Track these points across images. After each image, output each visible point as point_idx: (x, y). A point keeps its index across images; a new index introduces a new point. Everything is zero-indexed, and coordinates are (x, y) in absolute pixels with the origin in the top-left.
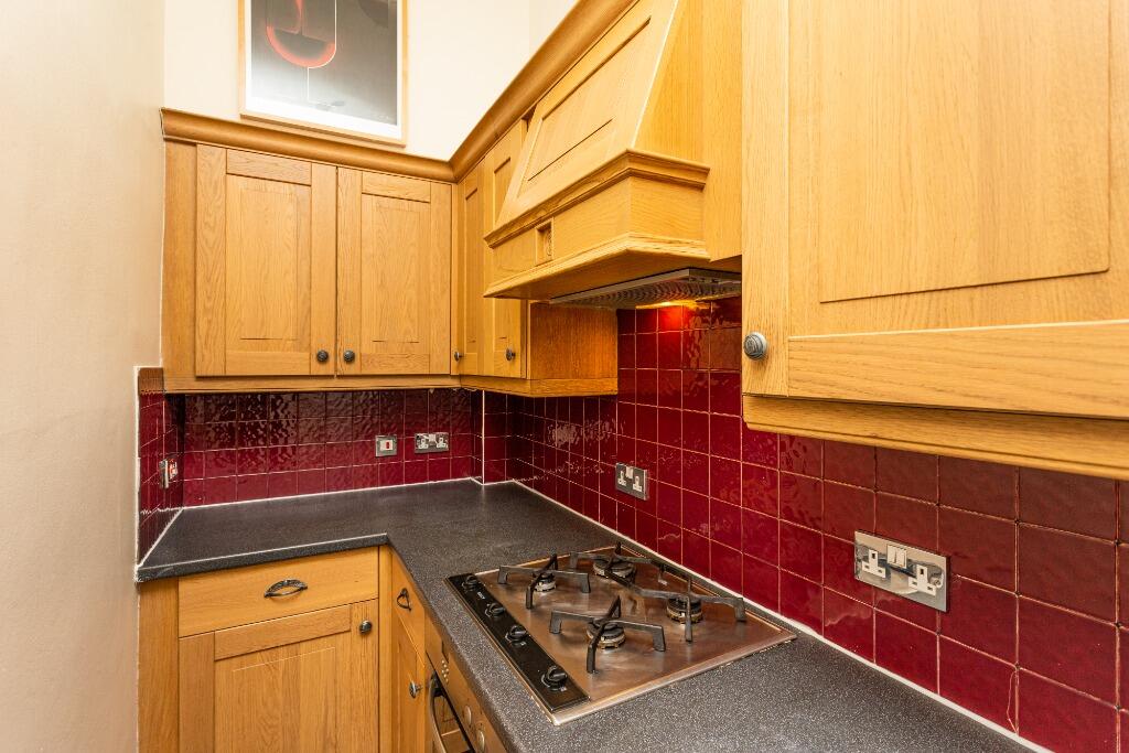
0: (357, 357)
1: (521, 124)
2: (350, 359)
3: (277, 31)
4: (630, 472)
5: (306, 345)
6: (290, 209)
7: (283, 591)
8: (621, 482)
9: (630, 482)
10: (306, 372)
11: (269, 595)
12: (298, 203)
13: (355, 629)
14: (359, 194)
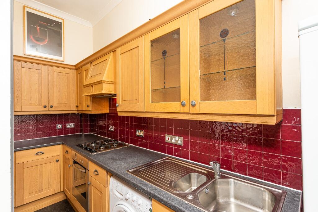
0: (53, 106)
1: (89, 64)
2: (52, 107)
3: (33, 37)
4: (111, 127)
5: (41, 104)
6: (37, 75)
7: (39, 154)
8: (110, 129)
9: (111, 128)
10: (41, 110)
11: (36, 155)
12: (39, 74)
13: (55, 161)
14: (53, 72)
